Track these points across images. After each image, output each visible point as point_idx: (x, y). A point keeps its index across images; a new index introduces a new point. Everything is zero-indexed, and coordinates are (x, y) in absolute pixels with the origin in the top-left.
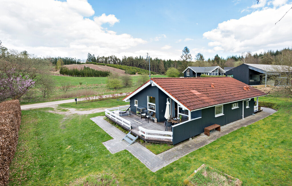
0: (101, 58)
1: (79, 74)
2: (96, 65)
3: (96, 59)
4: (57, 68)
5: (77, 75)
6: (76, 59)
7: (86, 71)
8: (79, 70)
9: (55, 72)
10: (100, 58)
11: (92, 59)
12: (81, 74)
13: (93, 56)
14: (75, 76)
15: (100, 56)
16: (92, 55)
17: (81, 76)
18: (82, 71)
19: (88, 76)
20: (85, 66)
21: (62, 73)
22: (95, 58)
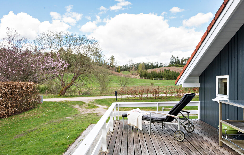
0: (186, 59)
1: (157, 77)
2: (178, 67)
3: (180, 61)
4: (138, 73)
5: (155, 78)
6: (158, 63)
7: (165, 74)
8: (158, 73)
9: (136, 76)
10: (184, 60)
11: (175, 62)
12: (159, 77)
13: (176, 59)
14: (153, 79)
15: (185, 58)
16: (176, 57)
17: (159, 79)
18: (161, 74)
19: (167, 79)
20: (165, 69)
21: (141, 76)
22: (178, 60)
